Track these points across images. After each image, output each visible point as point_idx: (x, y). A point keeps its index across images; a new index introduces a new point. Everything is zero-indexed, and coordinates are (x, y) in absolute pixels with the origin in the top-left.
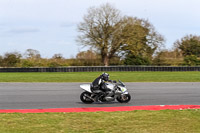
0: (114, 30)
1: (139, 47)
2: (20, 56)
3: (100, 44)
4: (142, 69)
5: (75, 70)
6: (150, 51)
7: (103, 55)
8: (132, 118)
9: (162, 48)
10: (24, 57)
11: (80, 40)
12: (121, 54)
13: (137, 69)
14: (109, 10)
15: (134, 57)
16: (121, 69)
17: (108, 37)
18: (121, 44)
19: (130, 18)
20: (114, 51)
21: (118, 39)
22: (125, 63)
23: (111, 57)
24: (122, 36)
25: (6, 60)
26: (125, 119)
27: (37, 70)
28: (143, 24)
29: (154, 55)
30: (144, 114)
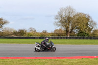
0: (72, 19)
1: (85, 27)
2: (26, 31)
3: (66, 26)
4: (86, 38)
5: (53, 38)
6: (90, 30)
7: (67, 31)
8: (81, 62)
9: (96, 28)
10: (28, 32)
11: (56, 24)
12: (76, 31)
13: (84, 38)
14: (70, 9)
15: (82, 32)
16: (76, 38)
17: (69, 22)
18: (76, 26)
19: (80, 13)
20: (72, 29)
21: (74, 23)
22: (78, 35)
23: (71, 32)
24: (77, 22)
25: (19, 33)
26: (77, 63)
27: (34, 38)
28: (87, 16)
29: (92, 32)
30: (87, 60)
